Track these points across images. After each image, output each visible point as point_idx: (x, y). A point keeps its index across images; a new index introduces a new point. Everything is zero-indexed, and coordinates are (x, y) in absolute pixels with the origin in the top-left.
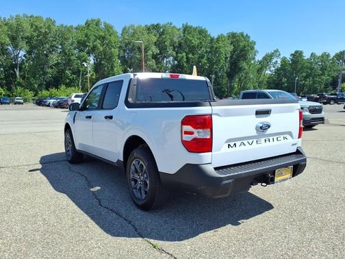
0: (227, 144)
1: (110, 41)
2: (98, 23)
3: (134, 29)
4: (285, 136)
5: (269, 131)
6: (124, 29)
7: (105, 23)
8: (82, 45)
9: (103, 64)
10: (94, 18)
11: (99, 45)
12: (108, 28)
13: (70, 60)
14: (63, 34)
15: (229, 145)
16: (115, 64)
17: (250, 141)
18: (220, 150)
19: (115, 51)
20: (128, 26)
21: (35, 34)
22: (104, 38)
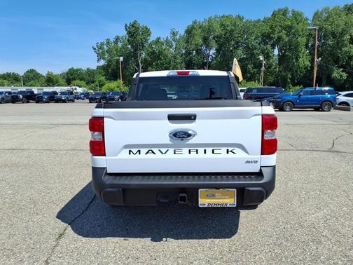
0: (128, 150)
1: (297, 30)
2: (285, 12)
3: (328, 12)
4: (230, 149)
5: (192, 141)
6: (316, 14)
7: (293, 11)
8: (266, 37)
9: (287, 55)
10: (281, 8)
11: (284, 36)
12: (297, 16)
13: (253, 54)
14: (247, 29)
15: (130, 151)
16: (301, 55)
17: (164, 150)
18: (116, 155)
19: (302, 40)
20: (320, 10)
21: (223, 33)
22: (290, 28)
